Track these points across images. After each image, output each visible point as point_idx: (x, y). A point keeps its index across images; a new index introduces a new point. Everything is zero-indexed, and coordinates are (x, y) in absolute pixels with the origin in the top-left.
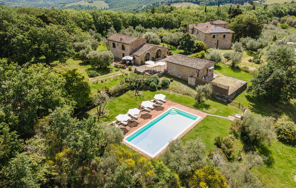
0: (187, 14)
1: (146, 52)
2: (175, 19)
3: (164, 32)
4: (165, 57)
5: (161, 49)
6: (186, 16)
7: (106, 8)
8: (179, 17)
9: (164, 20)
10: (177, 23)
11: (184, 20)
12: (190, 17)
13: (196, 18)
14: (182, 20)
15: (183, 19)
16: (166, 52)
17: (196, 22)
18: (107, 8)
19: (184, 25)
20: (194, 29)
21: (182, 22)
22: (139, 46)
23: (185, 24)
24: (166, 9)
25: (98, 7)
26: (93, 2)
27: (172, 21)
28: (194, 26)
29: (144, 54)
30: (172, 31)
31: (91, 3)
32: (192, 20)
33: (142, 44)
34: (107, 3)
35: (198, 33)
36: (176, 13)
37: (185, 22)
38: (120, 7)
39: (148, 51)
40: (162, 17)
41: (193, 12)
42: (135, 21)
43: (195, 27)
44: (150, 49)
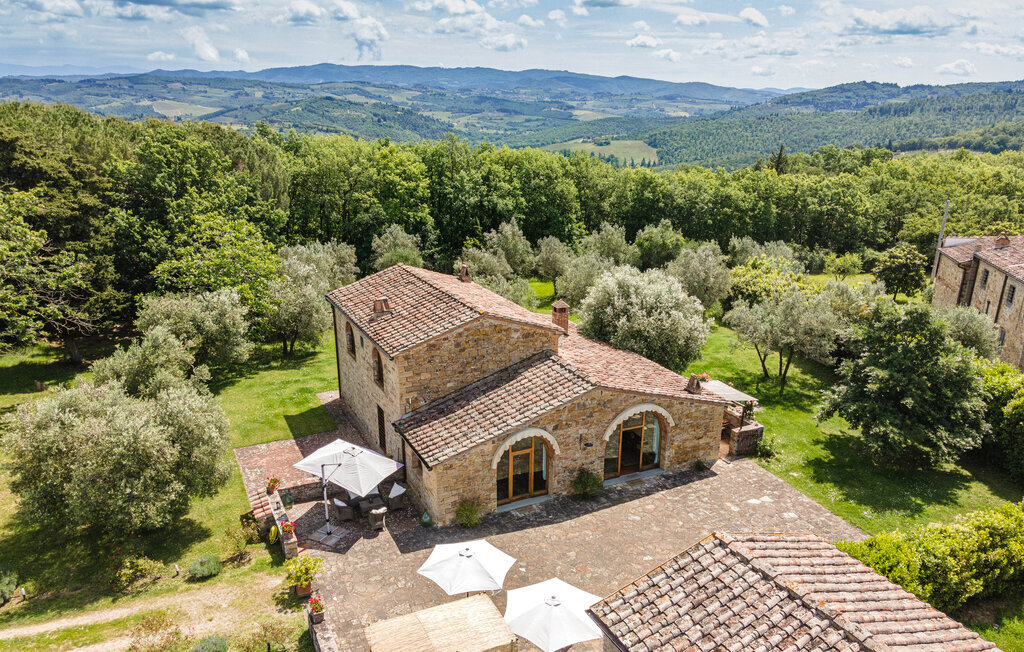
0: (944, 183)
1: (517, 430)
2: (868, 204)
3: (768, 271)
4: (701, 470)
5: (668, 407)
6: (941, 190)
7: (647, 162)
8: (898, 194)
9: (806, 205)
10: (882, 224)
11: (923, 210)
12: (965, 197)
13: (997, 202)
14: (912, 210)
15: (917, 206)
16: (707, 430)
17: (1000, 225)
18: (652, 163)
19: (922, 235)
20: (982, 267)
21: (910, 219)
22: (493, 367)
23: (924, 230)
24: (842, 161)
25: (623, 158)
26: (608, 144)
27: (855, 213)
28: (979, 248)
29: (489, 447)
30: (839, 262)
31: (601, 145)
32: (971, 212)
33: (516, 357)
34: (655, 146)
35: (1009, 295)
36: (885, 177)
37: (926, 219)
38: (696, 159)
39: (535, 424)
40: (795, 191)
41: (982, 174)
42: (653, 201)
43: (988, 253)
44: (557, 410)
